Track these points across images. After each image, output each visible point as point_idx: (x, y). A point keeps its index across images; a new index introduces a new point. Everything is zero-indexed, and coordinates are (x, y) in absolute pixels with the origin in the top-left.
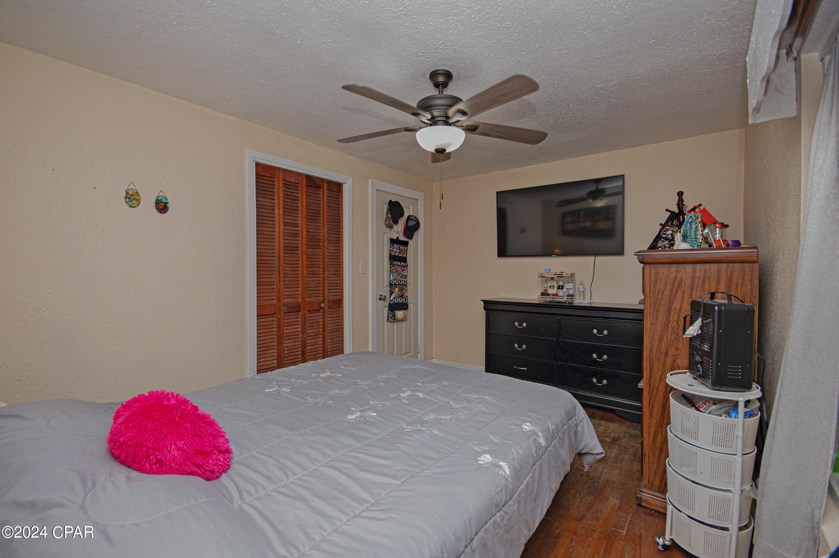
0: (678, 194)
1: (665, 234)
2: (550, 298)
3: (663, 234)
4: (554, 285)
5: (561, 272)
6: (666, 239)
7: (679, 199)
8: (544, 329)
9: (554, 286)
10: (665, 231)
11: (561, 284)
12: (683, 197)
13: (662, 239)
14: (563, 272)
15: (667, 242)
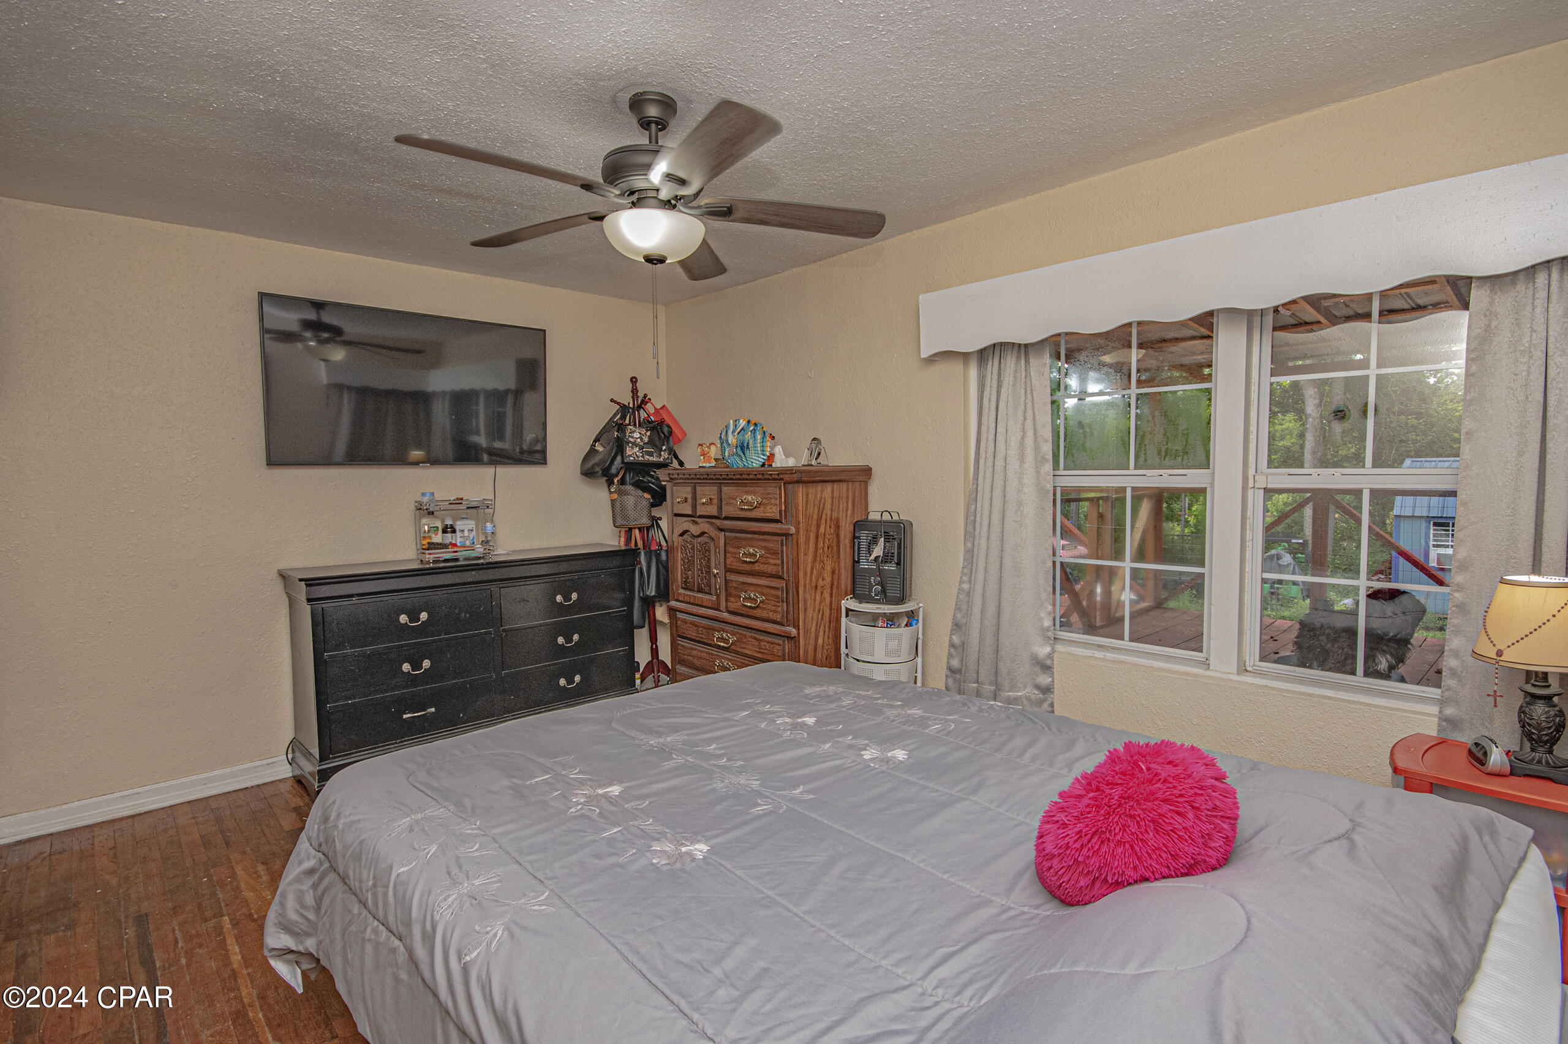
0: (631, 379)
1: (632, 437)
2: (449, 552)
3: (629, 436)
4: (436, 525)
5: (458, 499)
6: (635, 444)
7: (633, 387)
8: (468, 615)
9: (437, 528)
10: (630, 433)
11: (449, 522)
12: (638, 385)
13: (630, 445)
14: (462, 499)
15: (637, 449)
